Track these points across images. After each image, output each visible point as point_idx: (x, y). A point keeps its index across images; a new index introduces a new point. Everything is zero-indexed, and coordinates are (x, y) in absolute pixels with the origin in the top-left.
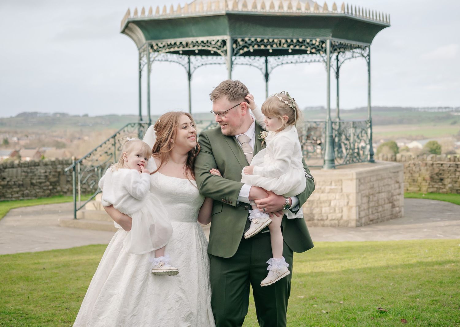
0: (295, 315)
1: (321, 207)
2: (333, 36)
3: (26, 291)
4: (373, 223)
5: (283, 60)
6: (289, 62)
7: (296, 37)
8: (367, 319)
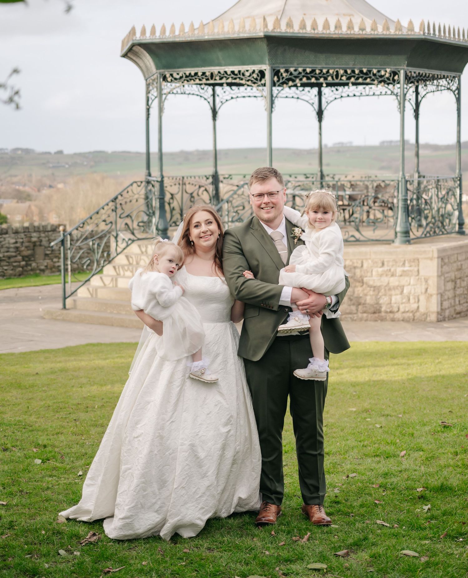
0: (343, 430)
1: (391, 295)
2: (408, 66)
3: (21, 401)
4: (461, 317)
5: (342, 92)
6: (351, 94)
7: (359, 66)
8: (427, 434)
